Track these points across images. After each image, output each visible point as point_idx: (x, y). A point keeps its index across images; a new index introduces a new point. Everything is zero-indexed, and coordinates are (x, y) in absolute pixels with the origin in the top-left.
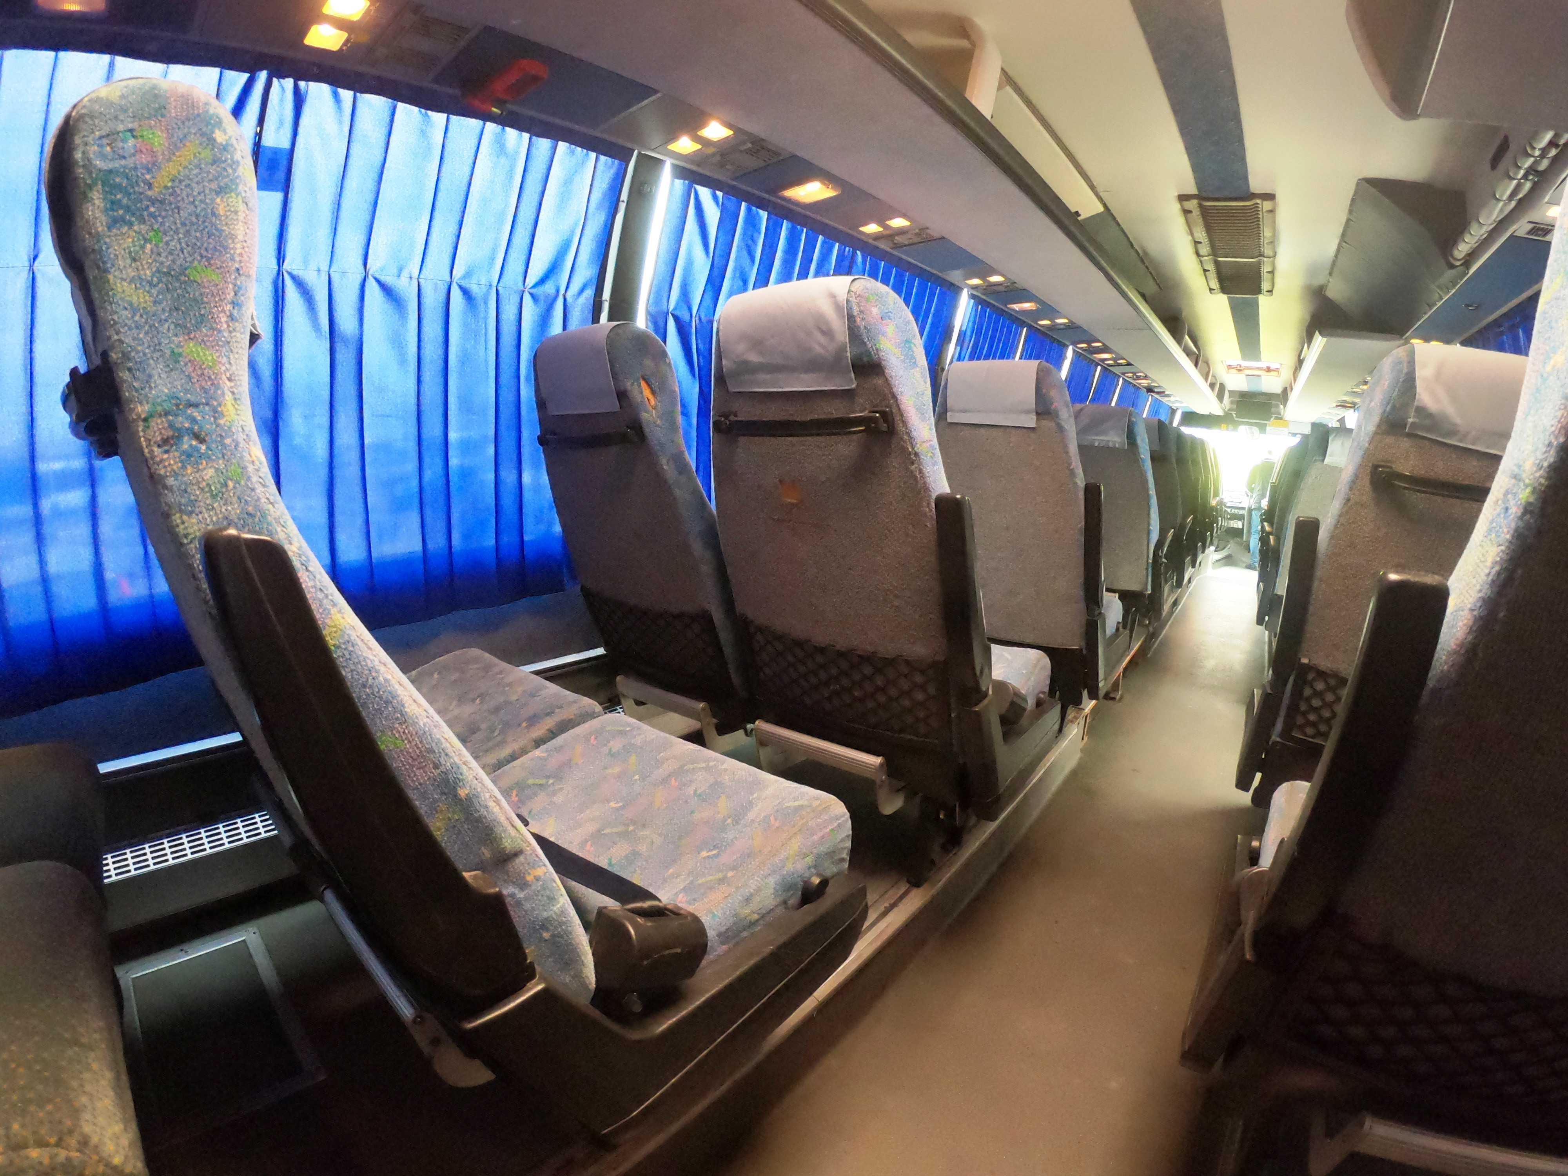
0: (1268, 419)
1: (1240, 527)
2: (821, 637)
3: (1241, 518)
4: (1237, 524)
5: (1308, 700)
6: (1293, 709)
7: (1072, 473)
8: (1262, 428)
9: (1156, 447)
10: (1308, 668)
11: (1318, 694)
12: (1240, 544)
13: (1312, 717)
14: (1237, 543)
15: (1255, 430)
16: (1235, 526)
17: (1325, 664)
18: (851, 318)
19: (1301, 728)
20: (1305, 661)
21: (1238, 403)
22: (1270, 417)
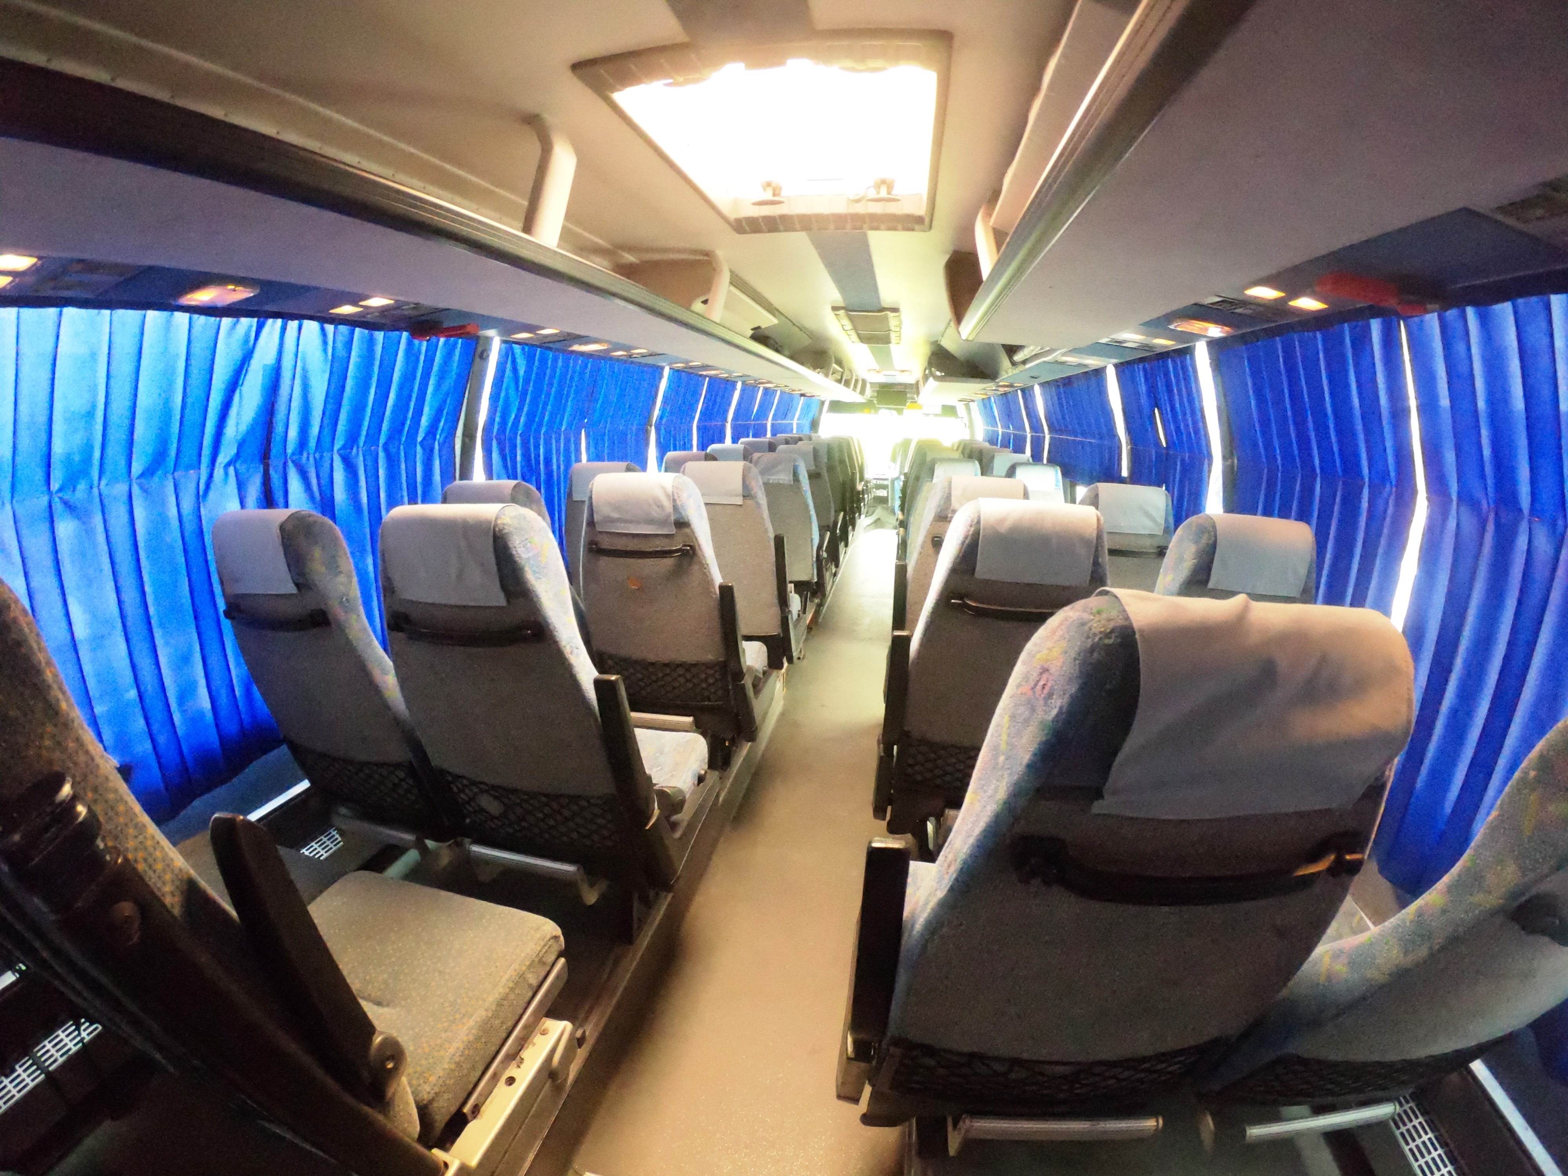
0: (905, 405)
1: (886, 495)
2: (651, 658)
4: (882, 493)
7: (766, 531)
8: (900, 412)
9: (813, 468)
14: (883, 508)
15: (894, 412)
16: (881, 495)
18: (674, 501)
21: (878, 392)
22: (906, 402)
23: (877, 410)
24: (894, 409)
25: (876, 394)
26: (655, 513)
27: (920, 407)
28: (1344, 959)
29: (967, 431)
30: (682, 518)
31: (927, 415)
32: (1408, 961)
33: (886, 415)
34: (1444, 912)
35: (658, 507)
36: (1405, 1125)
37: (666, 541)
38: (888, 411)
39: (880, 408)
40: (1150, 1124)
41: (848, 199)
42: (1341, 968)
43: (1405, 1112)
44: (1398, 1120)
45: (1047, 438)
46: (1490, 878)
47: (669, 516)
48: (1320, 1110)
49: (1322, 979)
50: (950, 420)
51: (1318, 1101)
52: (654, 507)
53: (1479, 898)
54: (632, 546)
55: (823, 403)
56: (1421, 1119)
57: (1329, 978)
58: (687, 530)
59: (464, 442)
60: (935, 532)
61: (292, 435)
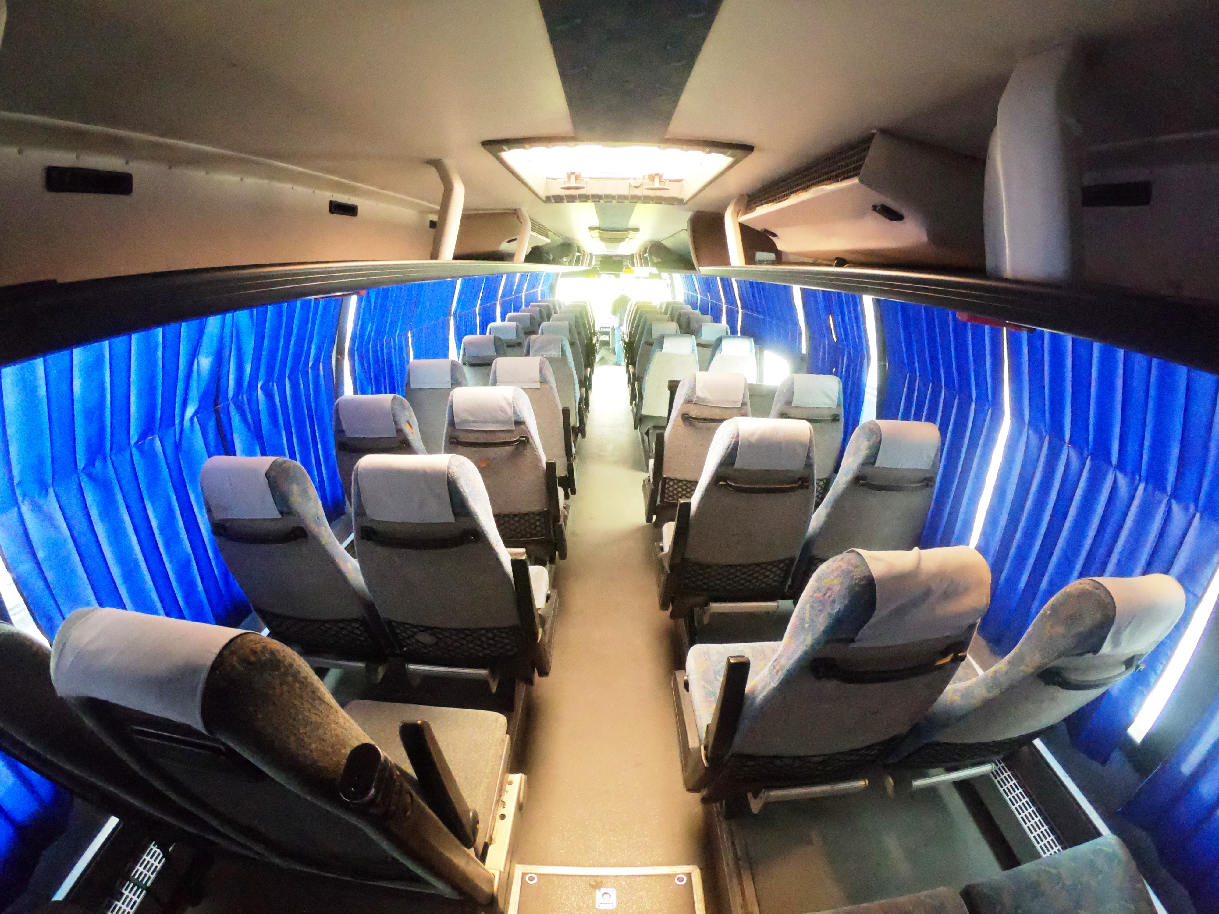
0: (621, 271)
1: (608, 339)
3: (607, 334)
5: (668, 488)
6: (663, 491)
8: (617, 276)
10: (666, 478)
11: (672, 486)
12: (609, 350)
13: (671, 494)
15: (613, 276)
17: (672, 476)
18: (514, 407)
19: (667, 498)
20: (665, 476)
21: (601, 262)
22: (622, 268)
23: (599, 275)
24: (613, 274)
25: (599, 263)
26: (501, 416)
27: (633, 272)
28: (959, 694)
30: (519, 418)
31: (638, 278)
32: (991, 695)
33: (606, 278)
34: (1007, 673)
35: (503, 411)
36: (1000, 776)
37: (508, 435)
38: (608, 275)
39: (602, 274)
40: (862, 783)
42: (957, 698)
43: (999, 769)
44: (996, 774)
45: (740, 311)
46: (1028, 659)
47: (510, 418)
48: (950, 770)
49: (948, 703)
51: (949, 765)
52: (500, 412)
53: (1022, 668)
54: (483, 439)
56: (1009, 773)
57: (952, 703)
58: (523, 427)
59: (337, 360)
60: (685, 411)
61: (232, 383)
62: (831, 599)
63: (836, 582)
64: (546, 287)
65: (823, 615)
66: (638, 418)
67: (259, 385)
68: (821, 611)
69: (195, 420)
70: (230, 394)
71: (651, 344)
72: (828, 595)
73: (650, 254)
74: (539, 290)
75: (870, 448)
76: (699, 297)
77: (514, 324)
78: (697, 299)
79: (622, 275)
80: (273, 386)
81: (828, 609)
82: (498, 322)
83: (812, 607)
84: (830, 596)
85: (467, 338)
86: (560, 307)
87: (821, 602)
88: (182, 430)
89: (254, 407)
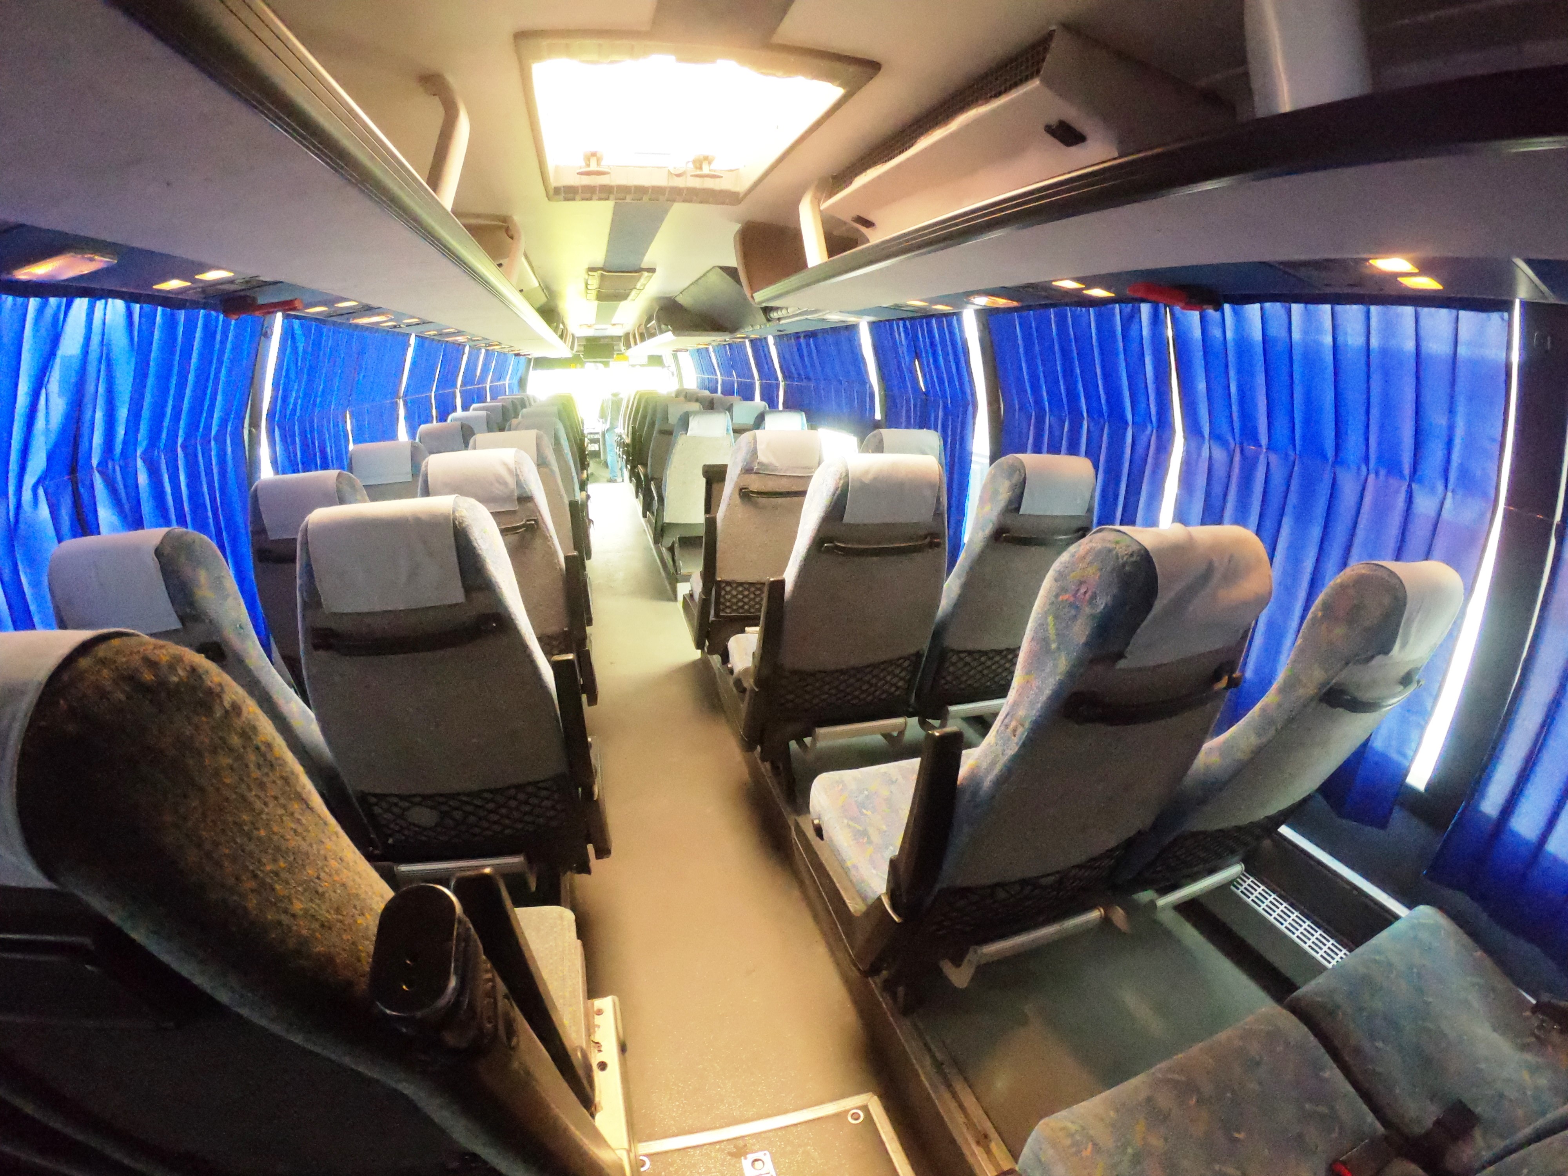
0: (612, 357)
3: (596, 441)
5: (724, 596)
6: (717, 603)
8: (606, 364)
10: (720, 582)
11: (729, 592)
13: (728, 604)
15: (600, 365)
17: (728, 578)
20: (719, 579)
21: (585, 346)
22: (613, 354)
23: (583, 364)
24: (600, 362)
25: (582, 348)
26: (498, 490)
27: (626, 359)
29: (675, 379)
30: (526, 492)
31: (633, 366)
33: (592, 369)
35: (500, 483)
38: (593, 364)
39: (585, 362)
40: (1096, 914)
41: (670, 173)
45: (782, 385)
47: (512, 492)
50: (656, 370)
52: (497, 485)
55: (530, 360)
58: (530, 505)
59: (250, 432)
60: (742, 485)
61: (98, 439)
62: (1089, 594)
63: (1091, 570)
64: (515, 381)
65: (1079, 621)
66: (659, 529)
67: (139, 453)
68: (1075, 618)
69: (41, 491)
70: (95, 462)
71: (670, 433)
72: (1082, 590)
73: (659, 320)
74: (507, 382)
75: (1013, 488)
76: (720, 378)
77: (484, 413)
78: (717, 382)
79: (613, 363)
80: (159, 456)
81: (1088, 610)
82: (459, 413)
83: (1056, 617)
84: (1085, 593)
85: (423, 427)
86: (535, 402)
87: (1071, 605)
88: (19, 506)
89: (130, 482)
